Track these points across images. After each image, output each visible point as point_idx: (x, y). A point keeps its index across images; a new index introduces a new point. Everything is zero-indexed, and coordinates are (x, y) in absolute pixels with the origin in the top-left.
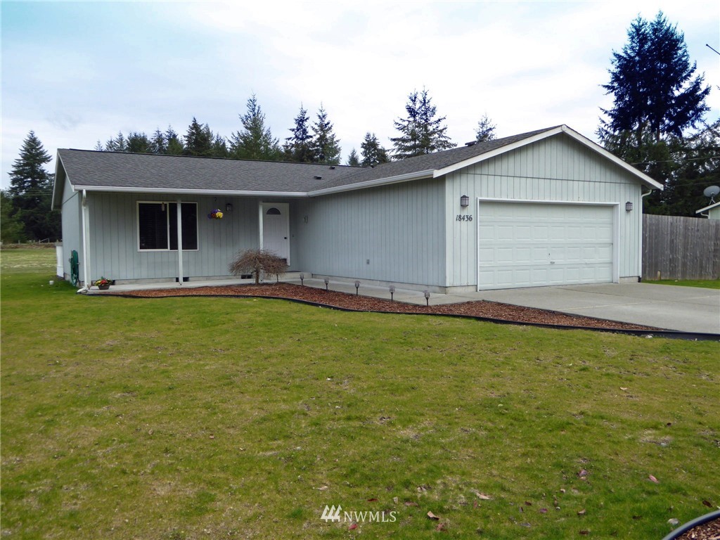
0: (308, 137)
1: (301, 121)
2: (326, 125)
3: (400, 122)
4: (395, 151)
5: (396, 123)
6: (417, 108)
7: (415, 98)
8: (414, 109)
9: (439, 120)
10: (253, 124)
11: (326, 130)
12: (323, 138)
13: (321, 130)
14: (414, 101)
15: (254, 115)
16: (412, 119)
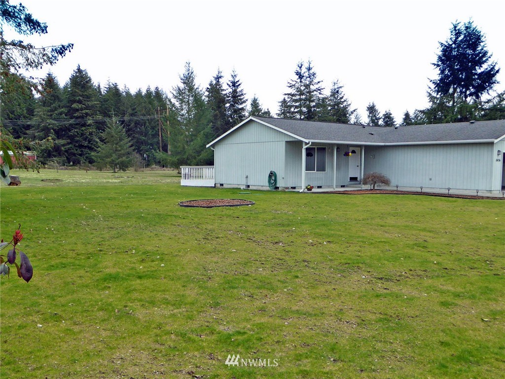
0: (222, 90)
1: (218, 78)
3: (291, 82)
5: (289, 82)
6: (302, 72)
7: (302, 65)
8: (300, 73)
9: (319, 82)
10: (188, 80)
11: (237, 86)
12: (235, 91)
13: (233, 85)
14: (300, 67)
15: (188, 74)
16: (299, 80)
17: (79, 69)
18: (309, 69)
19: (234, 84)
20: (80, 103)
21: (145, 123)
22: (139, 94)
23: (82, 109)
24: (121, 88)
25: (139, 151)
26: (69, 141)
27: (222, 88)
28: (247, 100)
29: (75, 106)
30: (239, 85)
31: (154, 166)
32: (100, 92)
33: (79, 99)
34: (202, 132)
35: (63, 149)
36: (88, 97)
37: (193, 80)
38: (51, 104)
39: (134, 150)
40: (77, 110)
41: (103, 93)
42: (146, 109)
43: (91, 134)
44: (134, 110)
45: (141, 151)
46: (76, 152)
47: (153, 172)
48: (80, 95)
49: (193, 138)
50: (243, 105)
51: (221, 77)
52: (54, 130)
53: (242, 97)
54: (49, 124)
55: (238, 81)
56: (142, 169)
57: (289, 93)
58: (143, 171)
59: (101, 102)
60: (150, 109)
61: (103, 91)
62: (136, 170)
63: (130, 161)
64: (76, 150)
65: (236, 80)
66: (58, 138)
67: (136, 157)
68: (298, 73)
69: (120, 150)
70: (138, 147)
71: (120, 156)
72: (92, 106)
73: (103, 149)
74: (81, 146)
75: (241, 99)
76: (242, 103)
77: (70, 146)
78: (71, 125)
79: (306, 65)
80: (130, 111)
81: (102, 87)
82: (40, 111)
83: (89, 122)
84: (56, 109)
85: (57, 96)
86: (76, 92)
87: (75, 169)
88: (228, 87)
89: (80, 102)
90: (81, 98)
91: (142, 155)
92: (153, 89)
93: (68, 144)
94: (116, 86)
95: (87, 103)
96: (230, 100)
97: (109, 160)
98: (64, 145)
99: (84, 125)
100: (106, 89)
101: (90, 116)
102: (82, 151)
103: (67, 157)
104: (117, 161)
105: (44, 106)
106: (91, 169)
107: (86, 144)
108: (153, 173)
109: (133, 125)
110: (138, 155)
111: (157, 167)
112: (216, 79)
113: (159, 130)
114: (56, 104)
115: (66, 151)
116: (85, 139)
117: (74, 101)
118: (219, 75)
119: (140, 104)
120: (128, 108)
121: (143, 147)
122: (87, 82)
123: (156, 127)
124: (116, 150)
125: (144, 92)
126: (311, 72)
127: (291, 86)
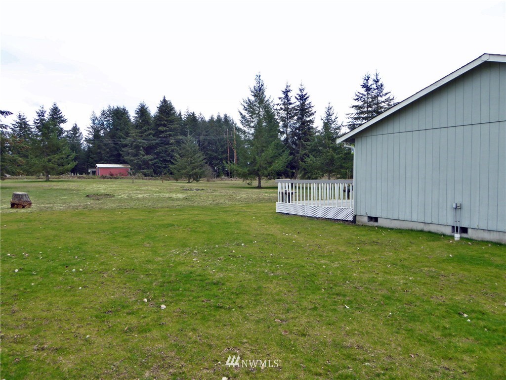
0: (291, 104)
1: (286, 92)
2: (305, 95)
3: (358, 94)
4: (353, 115)
5: (356, 95)
6: (369, 85)
7: (368, 78)
8: (368, 85)
9: (386, 94)
10: (259, 93)
11: (304, 99)
12: (303, 105)
13: (300, 99)
14: (367, 80)
15: (259, 87)
16: (366, 93)
17: (165, 101)
18: (377, 81)
19: (302, 98)
20: (165, 127)
21: (216, 142)
22: (212, 120)
23: (166, 131)
24: (197, 115)
25: (211, 164)
26: (155, 156)
27: (290, 102)
28: (315, 112)
29: (160, 128)
30: (306, 98)
31: (223, 177)
32: (181, 118)
33: (164, 123)
34: (273, 143)
35: (150, 162)
36: (172, 122)
37: (263, 93)
38: (142, 127)
39: (206, 163)
40: (163, 132)
41: (183, 119)
42: (217, 131)
43: (173, 151)
44: (207, 132)
45: (213, 164)
46: (161, 165)
47: (222, 182)
48: (165, 121)
49: (264, 149)
50: (311, 118)
51: (289, 91)
52: (143, 148)
53: (310, 109)
54: (140, 143)
55: (306, 94)
56: (214, 179)
57: (357, 105)
58: (214, 181)
59: (181, 126)
60: (220, 131)
61: (184, 117)
62: (208, 181)
63: (203, 172)
64: (161, 164)
65: (304, 93)
66: (147, 154)
67: (208, 169)
68: (364, 86)
69: (194, 163)
70: (211, 161)
71: (193, 169)
72: (175, 129)
73: (180, 162)
74: (165, 161)
75: (308, 112)
76: (309, 116)
77: (157, 160)
78: (157, 144)
79: (373, 77)
80: (204, 133)
81: (183, 114)
82: (133, 132)
83: (171, 141)
84: (145, 131)
85: (147, 121)
86: (161, 118)
87: (157, 179)
88: (296, 100)
89: (165, 125)
90: (166, 122)
91: (213, 168)
92: (222, 116)
93: (155, 159)
94: (193, 114)
95: (170, 126)
96: (298, 112)
97: (184, 171)
98: (151, 160)
99: (168, 144)
100: (186, 116)
101: (172, 136)
102: (165, 165)
103: (154, 170)
104: (191, 173)
105: (136, 129)
106: (170, 180)
107: (169, 158)
108: (223, 184)
109: (206, 144)
110: (209, 167)
111: (226, 177)
112: (284, 93)
113: (227, 148)
114: (146, 127)
115: (153, 165)
116: (168, 155)
117: (161, 125)
118: (288, 89)
119: (212, 127)
120: (202, 131)
121: (214, 162)
122: (171, 110)
123: (224, 145)
124: (190, 163)
125: (215, 118)
126: (379, 83)
127: (357, 99)
